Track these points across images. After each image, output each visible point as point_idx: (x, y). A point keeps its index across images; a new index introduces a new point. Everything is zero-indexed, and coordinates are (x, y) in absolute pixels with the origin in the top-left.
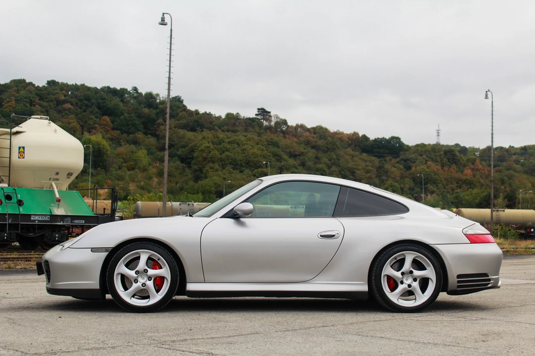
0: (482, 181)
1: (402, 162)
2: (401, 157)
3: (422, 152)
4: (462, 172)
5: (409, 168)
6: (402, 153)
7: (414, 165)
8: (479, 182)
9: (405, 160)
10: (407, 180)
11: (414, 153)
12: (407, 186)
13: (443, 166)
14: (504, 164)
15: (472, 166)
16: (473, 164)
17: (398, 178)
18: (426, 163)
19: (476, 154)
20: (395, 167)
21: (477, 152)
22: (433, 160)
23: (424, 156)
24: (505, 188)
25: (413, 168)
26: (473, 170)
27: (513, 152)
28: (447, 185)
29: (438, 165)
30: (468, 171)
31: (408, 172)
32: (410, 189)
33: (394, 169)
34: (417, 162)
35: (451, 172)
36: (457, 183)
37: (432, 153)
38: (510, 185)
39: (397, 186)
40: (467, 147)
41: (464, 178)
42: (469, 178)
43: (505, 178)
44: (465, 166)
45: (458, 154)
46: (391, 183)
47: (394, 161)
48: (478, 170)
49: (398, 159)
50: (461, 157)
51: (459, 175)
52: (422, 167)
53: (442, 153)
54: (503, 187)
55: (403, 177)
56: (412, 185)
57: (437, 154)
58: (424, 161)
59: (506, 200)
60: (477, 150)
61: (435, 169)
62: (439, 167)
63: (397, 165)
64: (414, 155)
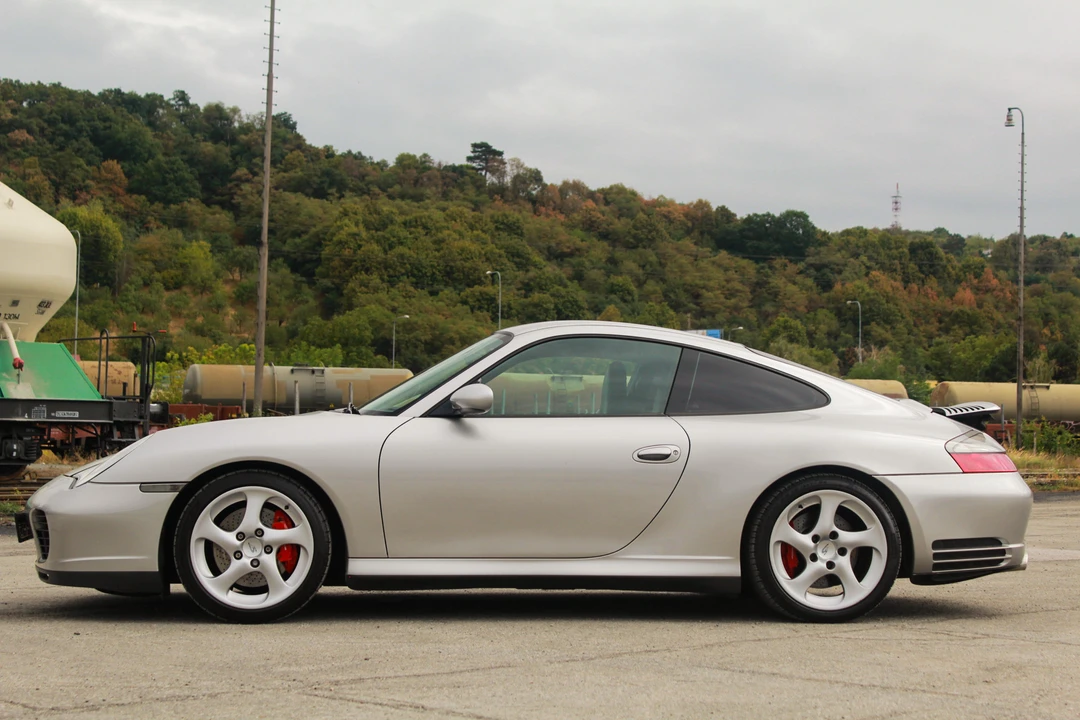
0: (998, 316)
1: (812, 271)
2: (810, 260)
3: (858, 247)
4: (952, 296)
5: (826, 286)
6: (812, 249)
7: (838, 277)
8: (992, 319)
9: (819, 268)
10: (822, 314)
11: (839, 250)
12: (823, 328)
13: (906, 281)
14: (1050, 276)
15: (975, 281)
16: (977, 276)
17: (802, 309)
18: (867, 275)
19: (985, 252)
20: (795, 283)
21: (987, 247)
22: (883, 267)
23: (864, 258)
24: (1052, 333)
25: (838, 287)
26: (977, 290)
27: (1071, 248)
28: (915, 325)
29: (895, 280)
30: (966, 294)
31: (825, 295)
32: (829, 334)
33: (791, 288)
34: (846, 273)
35: (926, 295)
36: (940, 322)
37: (881, 250)
38: (1064, 326)
39: (800, 327)
40: (964, 235)
41: (956, 309)
42: (966, 308)
43: (1054, 311)
44: (958, 281)
45: (941, 252)
46: (786, 322)
47: (792, 268)
48: (988, 290)
49: (801, 265)
50: (949, 261)
51: (943, 303)
52: (858, 282)
53: (906, 250)
54: (1046, 331)
55: (812, 307)
56: (835, 324)
57: (895, 252)
58: (864, 270)
59: (1054, 361)
60: (987, 243)
61: (889, 289)
62: (899, 284)
63: (799, 278)
64: (839, 255)
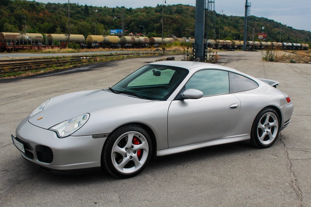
0: (48, 19)
1: (9, 9)
2: (9, 6)
3: (19, 4)
4: (38, 14)
5: (13, 11)
6: (9, 4)
7: (15, 10)
8: (47, 19)
9: (11, 8)
10: (12, 17)
11: (15, 4)
12: (12, 20)
13: (29, 12)
14: (56, 11)
15: (43, 12)
16: (43, 11)
17: (8, 16)
18: (21, 10)
19: (43, 6)
20: (6, 11)
21: (44, 5)
22: (24, 8)
23: (20, 6)
24: (58, 22)
25: (15, 12)
26: (43, 14)
27: (60, 6)
28: (31, 20)
29: (27, 11)
30: (41, 14)
31: (13, 14)
32: (14, 22)
33: (5, 12)
34: (17, 9)
35: (33, 14)
36: (36, 20)
37: (24, 5)
38: (60, 21)
39: (8, 20)
40: (39, 2)
41: (39, 17)
42: (42, 17)
43: (58, 18)
44: (40, 12)
45: (36, 5)
46: (5, 19)
47: (5, 8)
48: (46, 14)
49: (7, 7)
50: (38, 8)
51: (37, 16)
52: (19, 11)
53: (29, 5)
54: (57, 22)
55: (10, 16)
56: (15, 20)
57: (26, 5)
58: (20, 9)
59: (61, 28)
60: (44, 4)
61: (26, 13)
62: (28, 12)
63: (7, 10)
64: (15, 5)
